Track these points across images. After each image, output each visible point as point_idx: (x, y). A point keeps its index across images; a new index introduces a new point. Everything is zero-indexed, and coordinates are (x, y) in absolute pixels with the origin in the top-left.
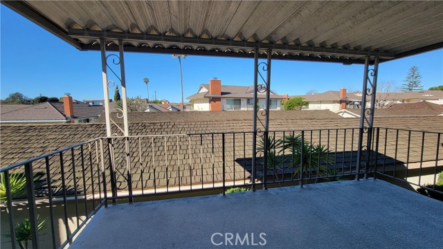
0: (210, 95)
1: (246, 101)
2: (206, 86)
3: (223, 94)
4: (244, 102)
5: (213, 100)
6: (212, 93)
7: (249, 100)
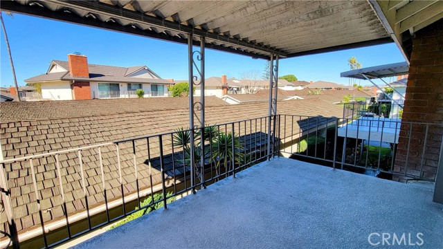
0: (71, 76)
1: (125, 86)
2: (63, 64)
3: (91, 76)
4: (123, 88)
5: (76, 84)
6: (74, 75)
7: (129, 84)
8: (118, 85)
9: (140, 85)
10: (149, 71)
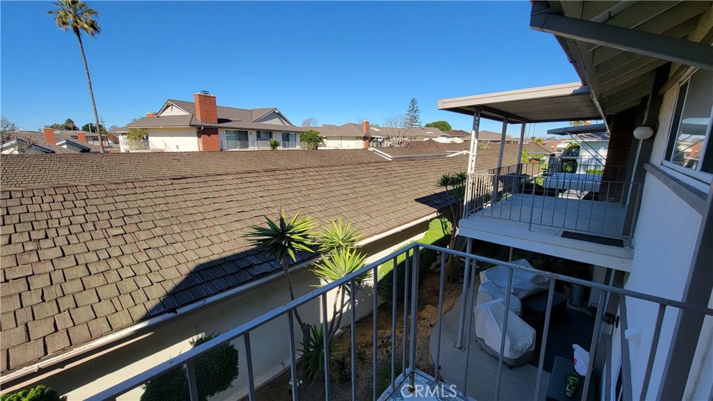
1: (254, 134)
3: (220, 121)
5: (204, 131)
6: (203, 119)
7: (259, 132)
8: (246, 133)
9: (270, 133)
10: (279, 115)
